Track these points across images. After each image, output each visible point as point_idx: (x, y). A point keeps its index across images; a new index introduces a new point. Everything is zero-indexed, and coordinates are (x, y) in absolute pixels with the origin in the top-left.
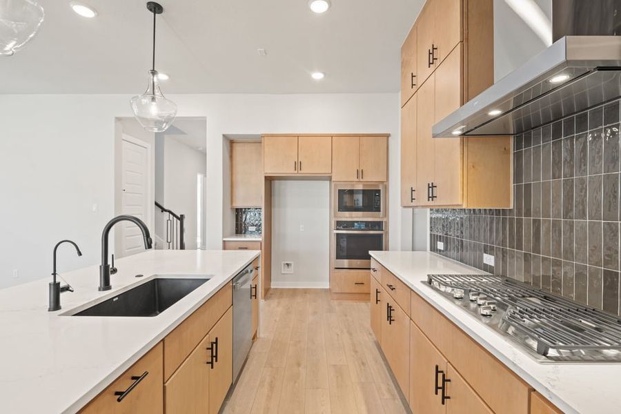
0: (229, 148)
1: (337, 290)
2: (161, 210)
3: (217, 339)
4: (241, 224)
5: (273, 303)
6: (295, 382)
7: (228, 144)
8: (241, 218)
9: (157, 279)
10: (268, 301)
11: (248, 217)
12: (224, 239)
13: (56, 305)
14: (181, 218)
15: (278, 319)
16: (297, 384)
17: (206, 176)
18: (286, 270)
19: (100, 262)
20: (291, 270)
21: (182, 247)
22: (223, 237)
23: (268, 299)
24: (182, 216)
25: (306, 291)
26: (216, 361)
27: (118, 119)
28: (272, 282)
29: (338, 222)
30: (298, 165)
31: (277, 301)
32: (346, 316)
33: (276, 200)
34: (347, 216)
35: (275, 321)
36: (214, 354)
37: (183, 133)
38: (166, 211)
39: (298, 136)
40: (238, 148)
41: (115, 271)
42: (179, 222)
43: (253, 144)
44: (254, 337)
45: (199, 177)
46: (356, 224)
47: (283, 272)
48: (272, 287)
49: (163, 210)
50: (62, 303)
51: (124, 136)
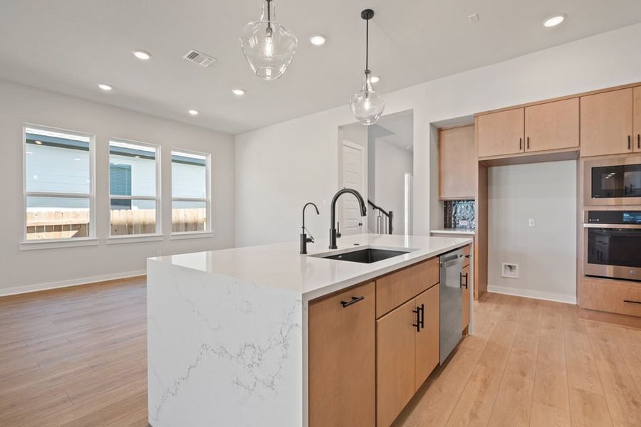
0: (437, 137)
1: (590, 306)
2: (372, 207)
3: (423, 306)
4: (450, 218)
5: (490, 307)
6: (518, 390)
7: (436, 133)
8: (451, 211)
9: (371, 249)
10: (483, 304)
11: (458, 211)
12: (432, 231)
13: (304, 251)
14: (390, 215)
15: (496, 323)
16: (519, 392)
17: (412, 175)
18: (508, 274)
19: (329, 227)
20: (515, 274)
21: (390, 233)
22: (430, 229)
23: (483, 301)
24: (391, 212)
25: (536, 303)
26: (422, 327)
27: (340, 128)
28: (489, 286)
29: (590, 212)
30: (525, 142)
31: (494, 305)
32: (606, 341)
33: (493, 189)
34: (610, 204)
35: (493, 325)
36: (420, 320)
37: (392, 133)
38: (377, 208)
39: (524, 107)
40: (447, 136)
41: (339, 235)
42: (388, 218)
43: (464, 128)
44: (465, 332)
45: (407, 176)
46: (625, 215)
47: (503, 275)
48: (488, 291)
49: (375, 207)
50: (308, 250)
51: (345, 142)
